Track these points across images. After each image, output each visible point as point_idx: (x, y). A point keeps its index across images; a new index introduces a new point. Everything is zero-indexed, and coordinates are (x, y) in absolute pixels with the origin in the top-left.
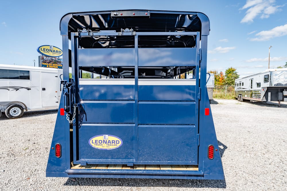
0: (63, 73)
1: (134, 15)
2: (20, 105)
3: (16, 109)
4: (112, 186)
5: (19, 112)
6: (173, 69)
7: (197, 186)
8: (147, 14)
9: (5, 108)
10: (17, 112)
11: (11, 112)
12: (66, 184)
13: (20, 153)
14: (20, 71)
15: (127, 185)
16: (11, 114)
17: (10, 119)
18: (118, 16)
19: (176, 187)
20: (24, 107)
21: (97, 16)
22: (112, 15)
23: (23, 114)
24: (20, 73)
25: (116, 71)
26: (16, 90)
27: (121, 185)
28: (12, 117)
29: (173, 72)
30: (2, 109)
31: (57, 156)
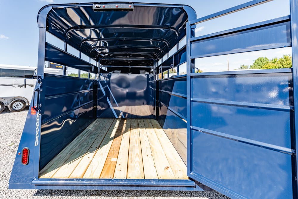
0: (38, 67)
1: (117, 7)
2: (23, 99)
3: (19, 103)
4: (89, 196)
5: (21, 106)
6: (156, 68)
7: (186, 195)
8: (130, 7)
9: (9, 103)
10: (19, 106)
11: (14, 106)
12: (37, 194)
13: (4, 150)
14: (26, 70)
15: (106, 193)
16: (14, 108)
17: (12, 112)
18: (101, 8)
19: (163, 196)
20: (26, 101)
21: (79, 8)
22: (94, 7)
23: (25, 107)
24: (25, 73)
25: (106, 70)
26: (21, 87)
27: (100, 194)
28: (15, 110)
29: (156, 70)
30: (6, 104)
31: (24, 163)
